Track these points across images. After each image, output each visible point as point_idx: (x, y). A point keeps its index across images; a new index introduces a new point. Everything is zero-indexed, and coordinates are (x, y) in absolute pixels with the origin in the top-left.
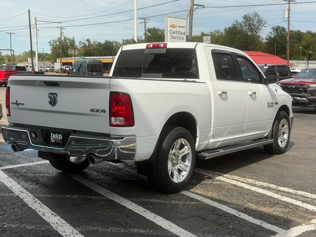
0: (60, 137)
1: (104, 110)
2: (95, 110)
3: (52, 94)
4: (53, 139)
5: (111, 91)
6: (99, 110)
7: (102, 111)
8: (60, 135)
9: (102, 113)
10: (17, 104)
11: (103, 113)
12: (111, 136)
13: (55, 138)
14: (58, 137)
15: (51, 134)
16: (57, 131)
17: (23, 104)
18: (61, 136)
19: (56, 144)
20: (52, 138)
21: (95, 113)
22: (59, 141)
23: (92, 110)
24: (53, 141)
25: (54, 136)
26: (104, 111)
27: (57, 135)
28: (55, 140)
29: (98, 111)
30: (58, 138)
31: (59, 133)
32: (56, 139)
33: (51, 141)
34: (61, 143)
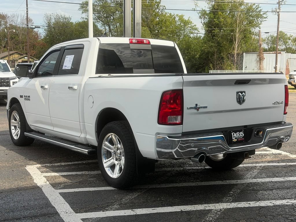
0: (242, 134)
3: (242, 92)
4: (235, 138)
8: (242, 133)
10: (197, 108)
13: (236, 137)
14: (240, 135)
15: (232, 134)
16: (237, 129)
17: (206, 107)
19: (239, 142)
20: (234, 137)
21: (276, 105)
22: (241, 138)
23: (275, 103)
25: (235, 135)
26: (282, 103)
28: (237, 139)
29: (278, 103)
30: (239, 136)
31: (240, 131)
32: (237, 138)
33: (233, 140)
34: (243, 140)
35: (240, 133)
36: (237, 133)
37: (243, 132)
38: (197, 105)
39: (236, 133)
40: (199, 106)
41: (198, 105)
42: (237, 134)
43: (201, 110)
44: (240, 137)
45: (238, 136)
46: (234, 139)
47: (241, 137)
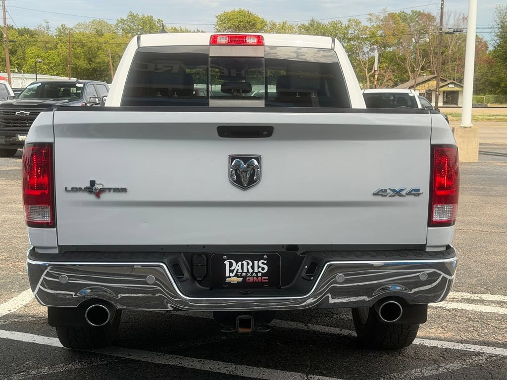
0: (261, 267)
1: (418, 190)
2: (389, 191)
4: (236, 275)
5: (434, 142)
6: (402, 190)
7: (409, 194)
9: (411, 198)
11: (413, 197)
12: (428, 249)
13: (240, 271)
14: (253, 267)
15: (227, 263)
17: (124, 190)
18: (263, 263)
20: (231, 271)
21: (387, 199)
22: (257, 277)
23: (381, 193)
24: (235, 280)
25: (237, 267)
26: (416, 192)
27: (248, 264)
28: (241, 276)
29: (398, 193)
30: (251, 271)
32: (243, 275)
33: (228, 280)
34: (266, 283)
35: (256, 262)
36: (245, 263)
37: (265, 262)
38: (93, 183)
39: (240, 263)
40: (99, 187)
41: (96, 182)
42: (242, 265)
43: (105, 197)
44: (254, 275)
45: (245, 270)
46: (230, 277)
47: (256, 273)
